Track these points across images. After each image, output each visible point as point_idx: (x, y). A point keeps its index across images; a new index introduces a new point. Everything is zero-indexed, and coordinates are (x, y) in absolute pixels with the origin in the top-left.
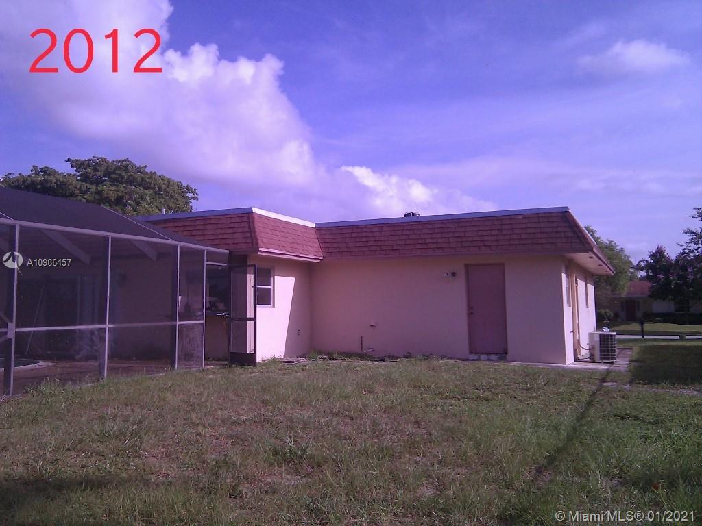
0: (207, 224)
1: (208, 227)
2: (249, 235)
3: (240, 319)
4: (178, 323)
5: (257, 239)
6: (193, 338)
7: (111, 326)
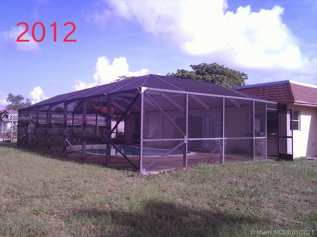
0: (265, 90)
1: (266, 91)
2: (288, 95)
3: (284, 137)
4: (254, 138)
5: (293, 96)
6: (262, 145)
7: (225, 138)
